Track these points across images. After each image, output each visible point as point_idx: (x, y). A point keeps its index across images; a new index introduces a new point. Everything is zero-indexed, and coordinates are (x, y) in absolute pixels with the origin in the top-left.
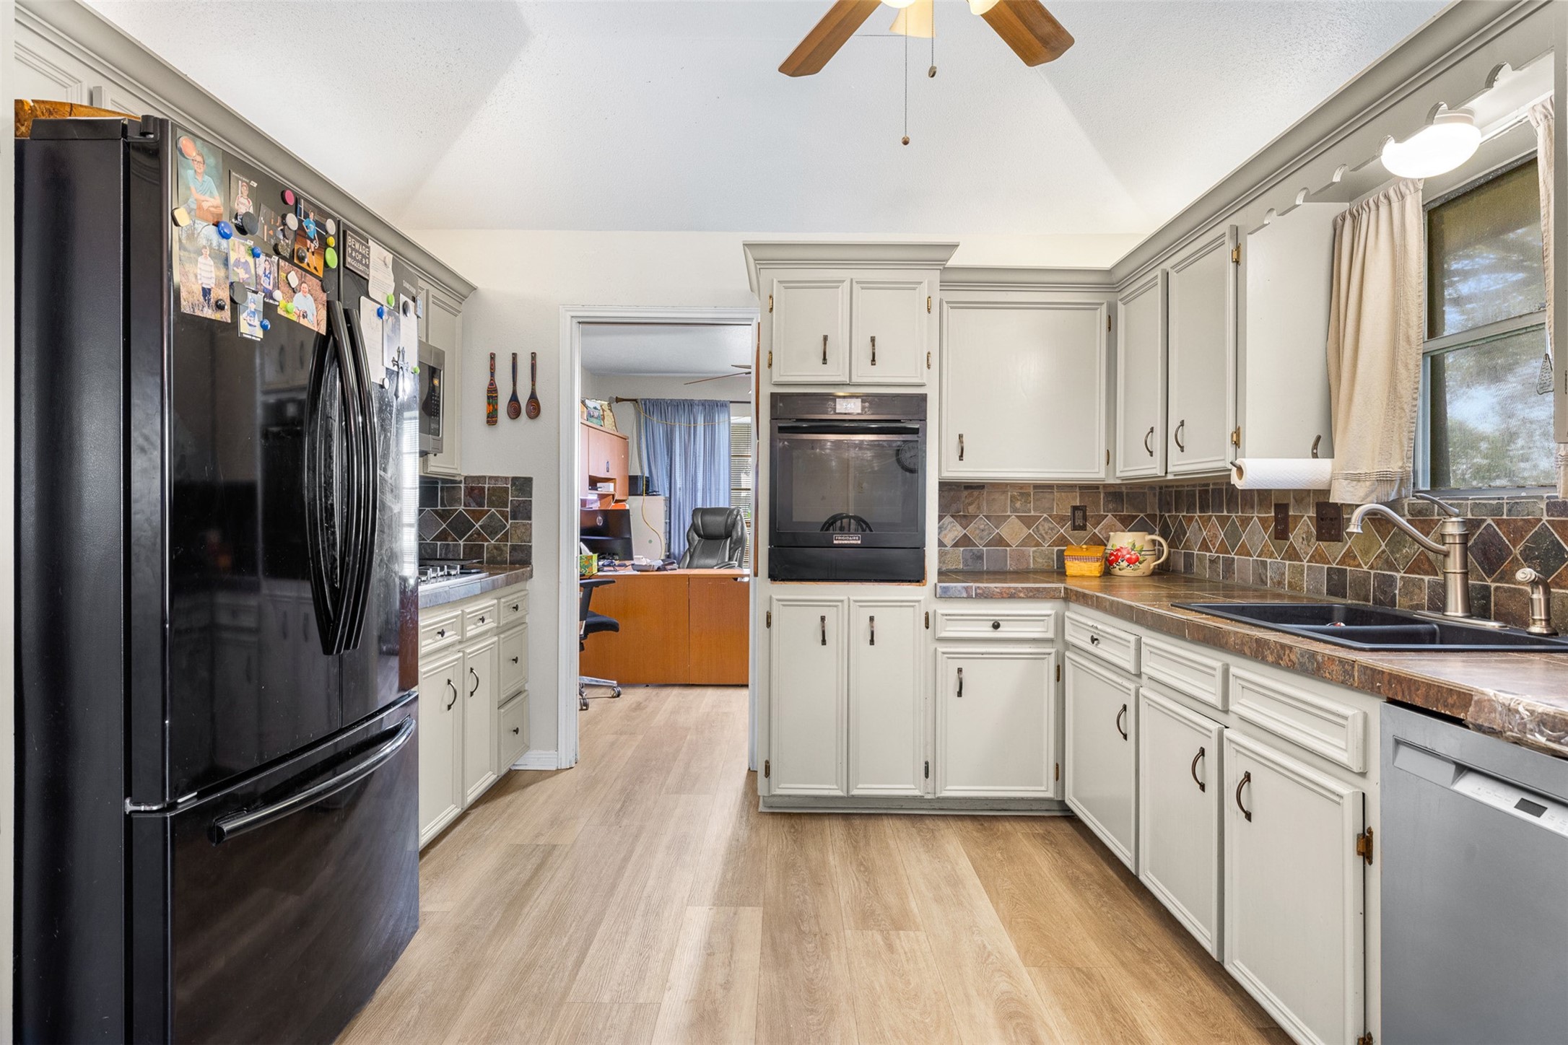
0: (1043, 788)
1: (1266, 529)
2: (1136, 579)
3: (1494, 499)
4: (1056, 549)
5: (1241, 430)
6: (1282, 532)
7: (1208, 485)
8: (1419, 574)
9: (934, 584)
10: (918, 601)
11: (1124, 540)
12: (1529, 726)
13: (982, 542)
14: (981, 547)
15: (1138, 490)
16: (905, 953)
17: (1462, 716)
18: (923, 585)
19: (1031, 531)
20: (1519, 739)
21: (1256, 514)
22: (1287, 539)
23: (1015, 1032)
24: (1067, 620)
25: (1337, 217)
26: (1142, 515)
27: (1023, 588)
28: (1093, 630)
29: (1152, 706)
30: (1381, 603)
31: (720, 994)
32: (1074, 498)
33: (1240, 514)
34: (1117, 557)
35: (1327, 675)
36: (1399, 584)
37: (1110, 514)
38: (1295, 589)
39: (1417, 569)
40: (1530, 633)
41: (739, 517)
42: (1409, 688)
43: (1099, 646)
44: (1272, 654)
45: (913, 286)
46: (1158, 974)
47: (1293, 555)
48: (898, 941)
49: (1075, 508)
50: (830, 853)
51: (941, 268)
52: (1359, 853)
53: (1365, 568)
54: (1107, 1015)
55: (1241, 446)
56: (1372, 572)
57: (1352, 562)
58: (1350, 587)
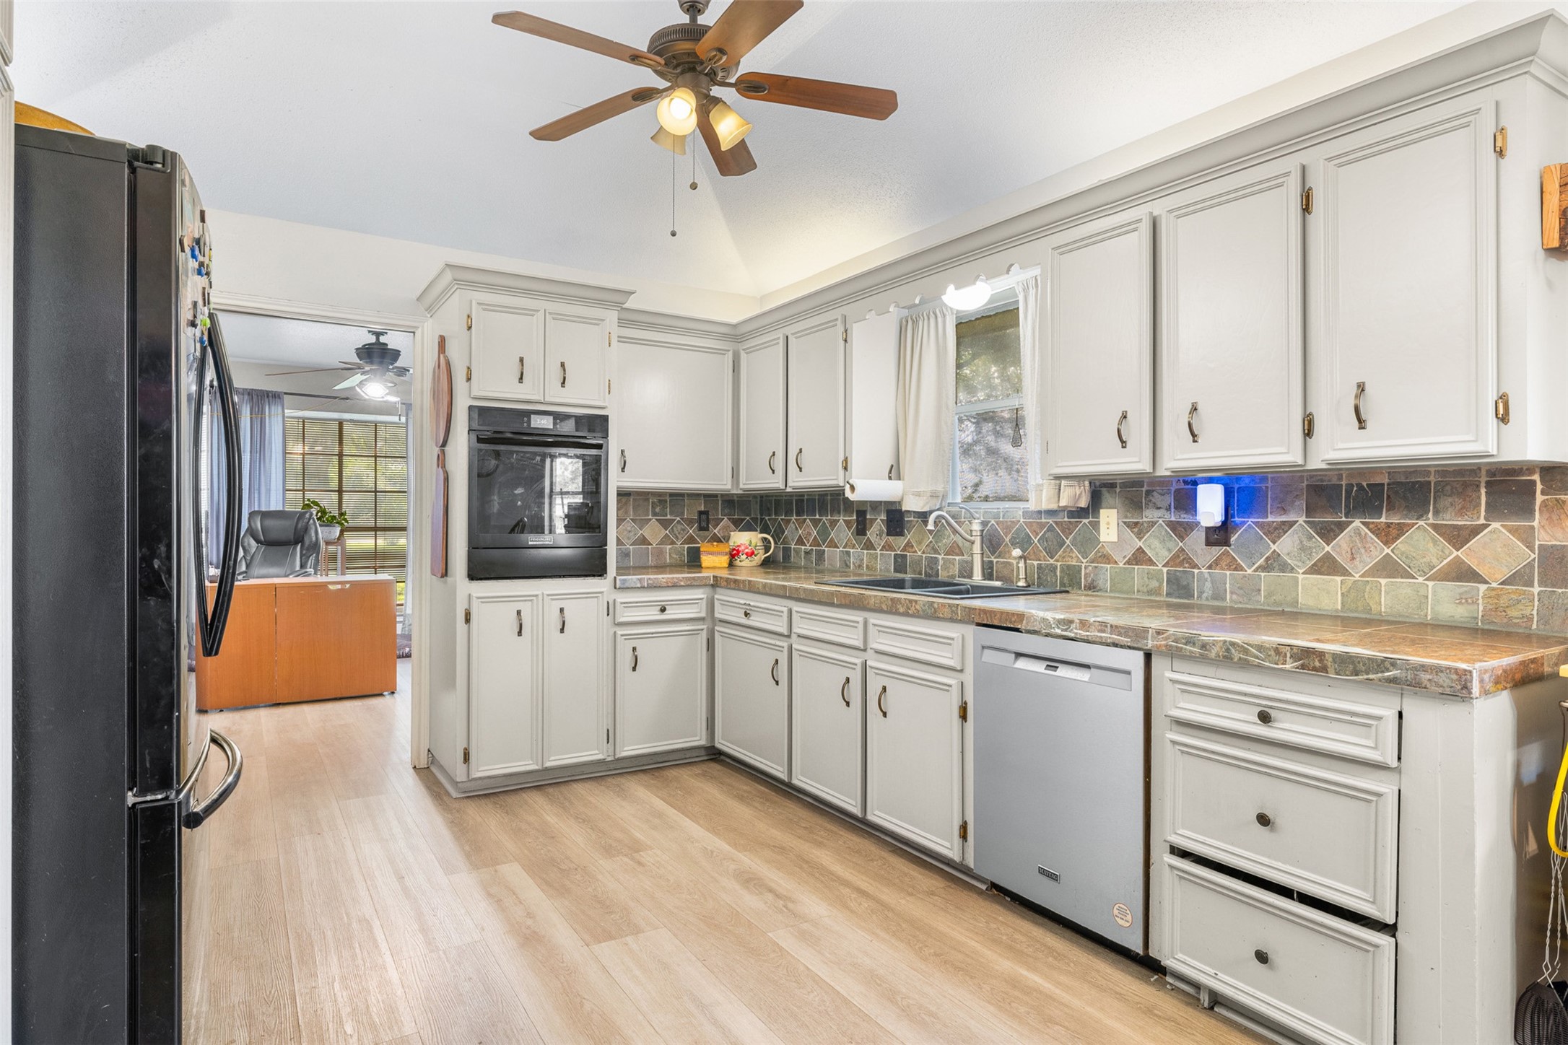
0: (698, 738)
1: (849, 528)
2: (752, 568)
3: (995, 509)
4: (686, 546)
5: (849, 459)
6: (861, 530)
7: (804, 496)
8: (953, 555)
9: (613, 577)
10: (602, 593)
11: (743, 539)
12: (1053, 626)
13: (629, 542)
14: (628, 546)
15: (744, 499)
16: (654, 865)
17: (1019, 627)
18: (605, 579)
19: (667, 532)
20: (1048, 633)
21: (842, 518)
22: (865, 535)
23: (756, 889)
24: (716, 602)
25: (902, 318)
26: (748, 518)
27: (683, 578)
28: (744, 607)
29: (803, 656)
30: (930, 576)
31: (529, 922)
32: (700, 505)
33: (829, 517)
34: (738, 552)
35: (941, 615)
36: (941, 562)
37: (725, 518)
38: (871, 570)
39: (952, 553)
40: (1018, 586)
41: (311, 521)
42: (991, 615)
43: (751, 618)
44: (902, 607)
45: (597, 322)
46: (822, 838)
47: (869, 546)
48: (643, 859)
49: (701, 513)
50: (545, 814)
51: (619, 309)
52: (960, 717)
53: (920, 553)
54: (805, 866)
55: (849, 469)
56: (924, 556)
57: (910, 550)
58: (910, 566)
